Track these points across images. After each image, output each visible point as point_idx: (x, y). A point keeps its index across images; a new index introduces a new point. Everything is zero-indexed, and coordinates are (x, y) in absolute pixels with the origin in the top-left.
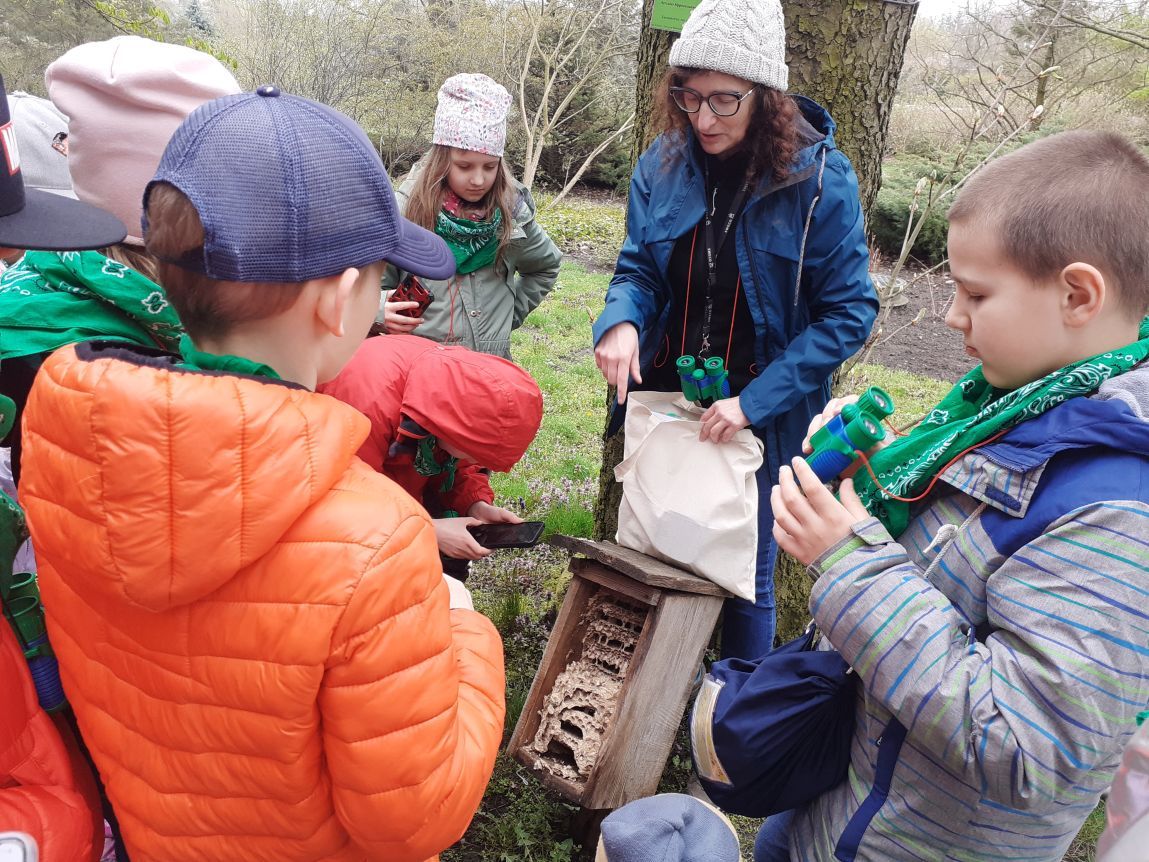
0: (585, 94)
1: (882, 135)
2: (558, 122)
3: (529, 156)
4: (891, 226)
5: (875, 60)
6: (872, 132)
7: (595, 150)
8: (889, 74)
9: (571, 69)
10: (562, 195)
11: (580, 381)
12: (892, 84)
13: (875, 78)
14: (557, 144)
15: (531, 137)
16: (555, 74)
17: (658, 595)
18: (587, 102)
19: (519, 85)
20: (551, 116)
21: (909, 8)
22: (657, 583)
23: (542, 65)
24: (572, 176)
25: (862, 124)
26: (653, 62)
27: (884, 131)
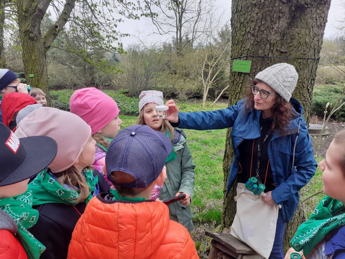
0: (221, 72)
1: (311, 98)
2: (214, 81)
3: (205, 92)
4: (321, 108)
5: (306, 76)
6: (307, 98)
7: (224, 89)
8: (311, 80)
9: (217, 66)
10: (214, 102)
11: (219, 162)
12: (312, 83)
13: (307, 81)
14: (213, 87)
15: (205, 86)
16: (212, 68)
17: (241, 256)
18: (222, 75)
19: (202, 72)
20: (211, 79)
21: (317, 60)
22: (241, 252)
23: (208, 66)
24: (217, 96)
25: (303, 95)
26: (234, 80)
27: (311, 97)
